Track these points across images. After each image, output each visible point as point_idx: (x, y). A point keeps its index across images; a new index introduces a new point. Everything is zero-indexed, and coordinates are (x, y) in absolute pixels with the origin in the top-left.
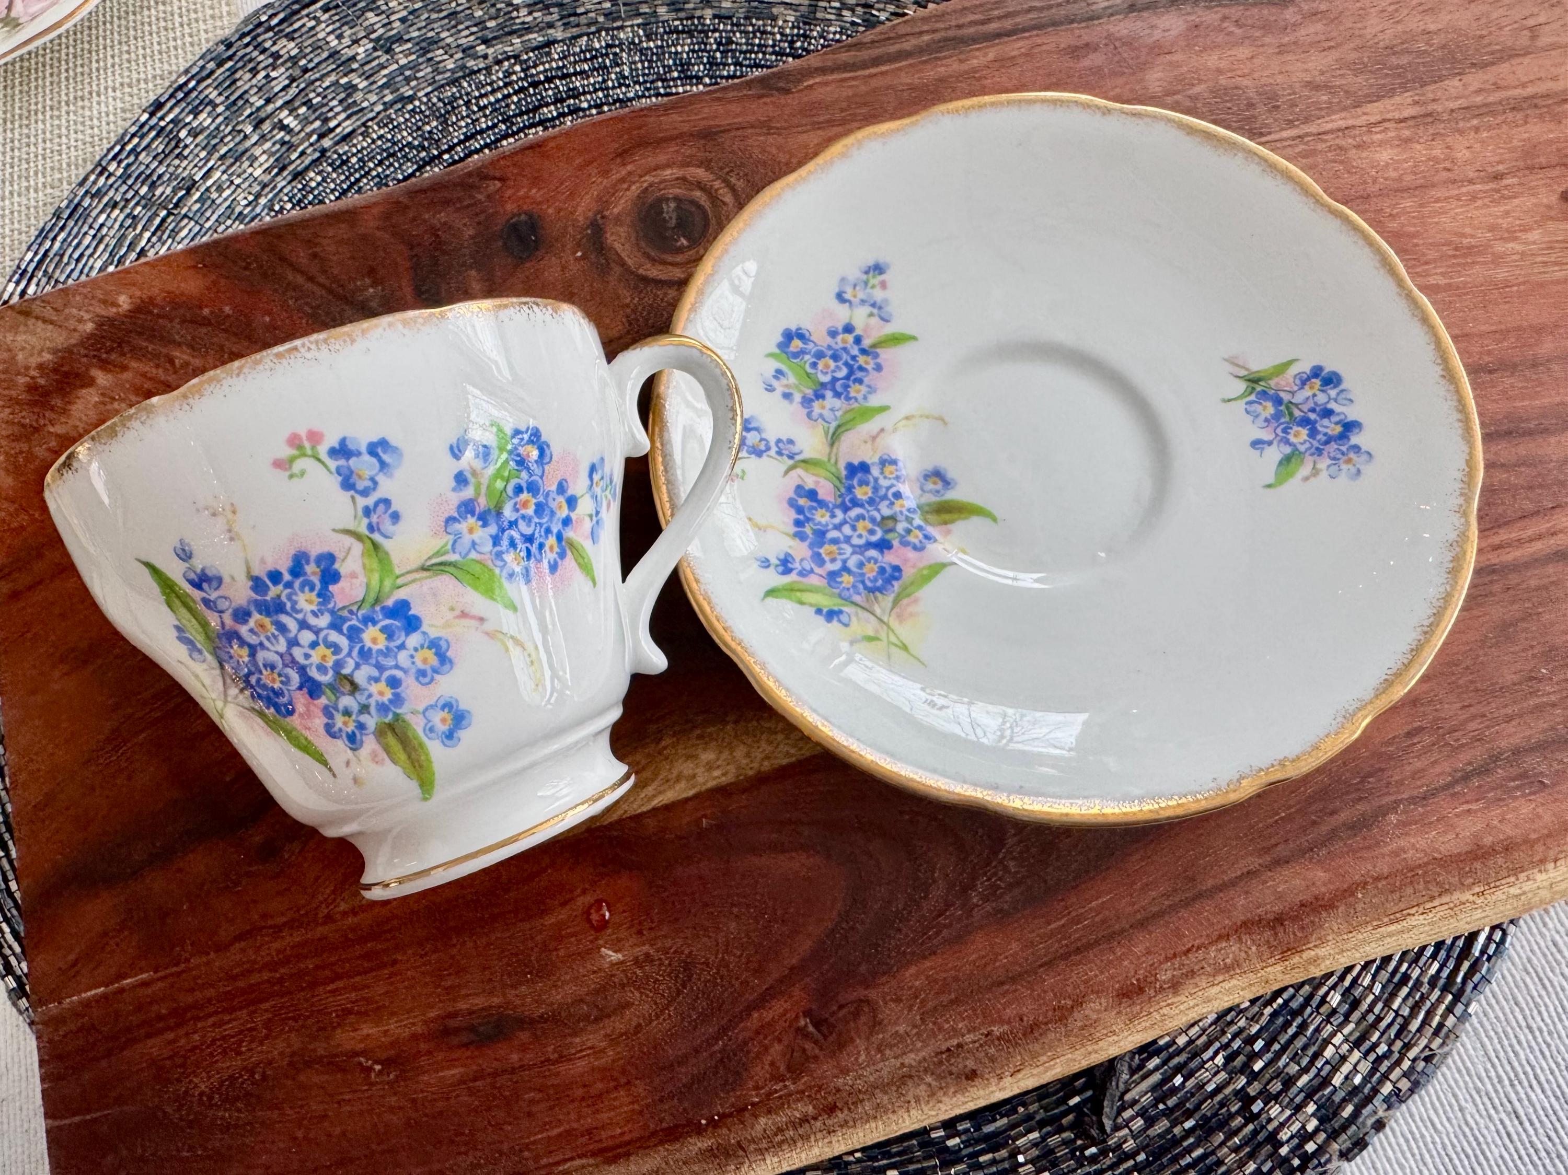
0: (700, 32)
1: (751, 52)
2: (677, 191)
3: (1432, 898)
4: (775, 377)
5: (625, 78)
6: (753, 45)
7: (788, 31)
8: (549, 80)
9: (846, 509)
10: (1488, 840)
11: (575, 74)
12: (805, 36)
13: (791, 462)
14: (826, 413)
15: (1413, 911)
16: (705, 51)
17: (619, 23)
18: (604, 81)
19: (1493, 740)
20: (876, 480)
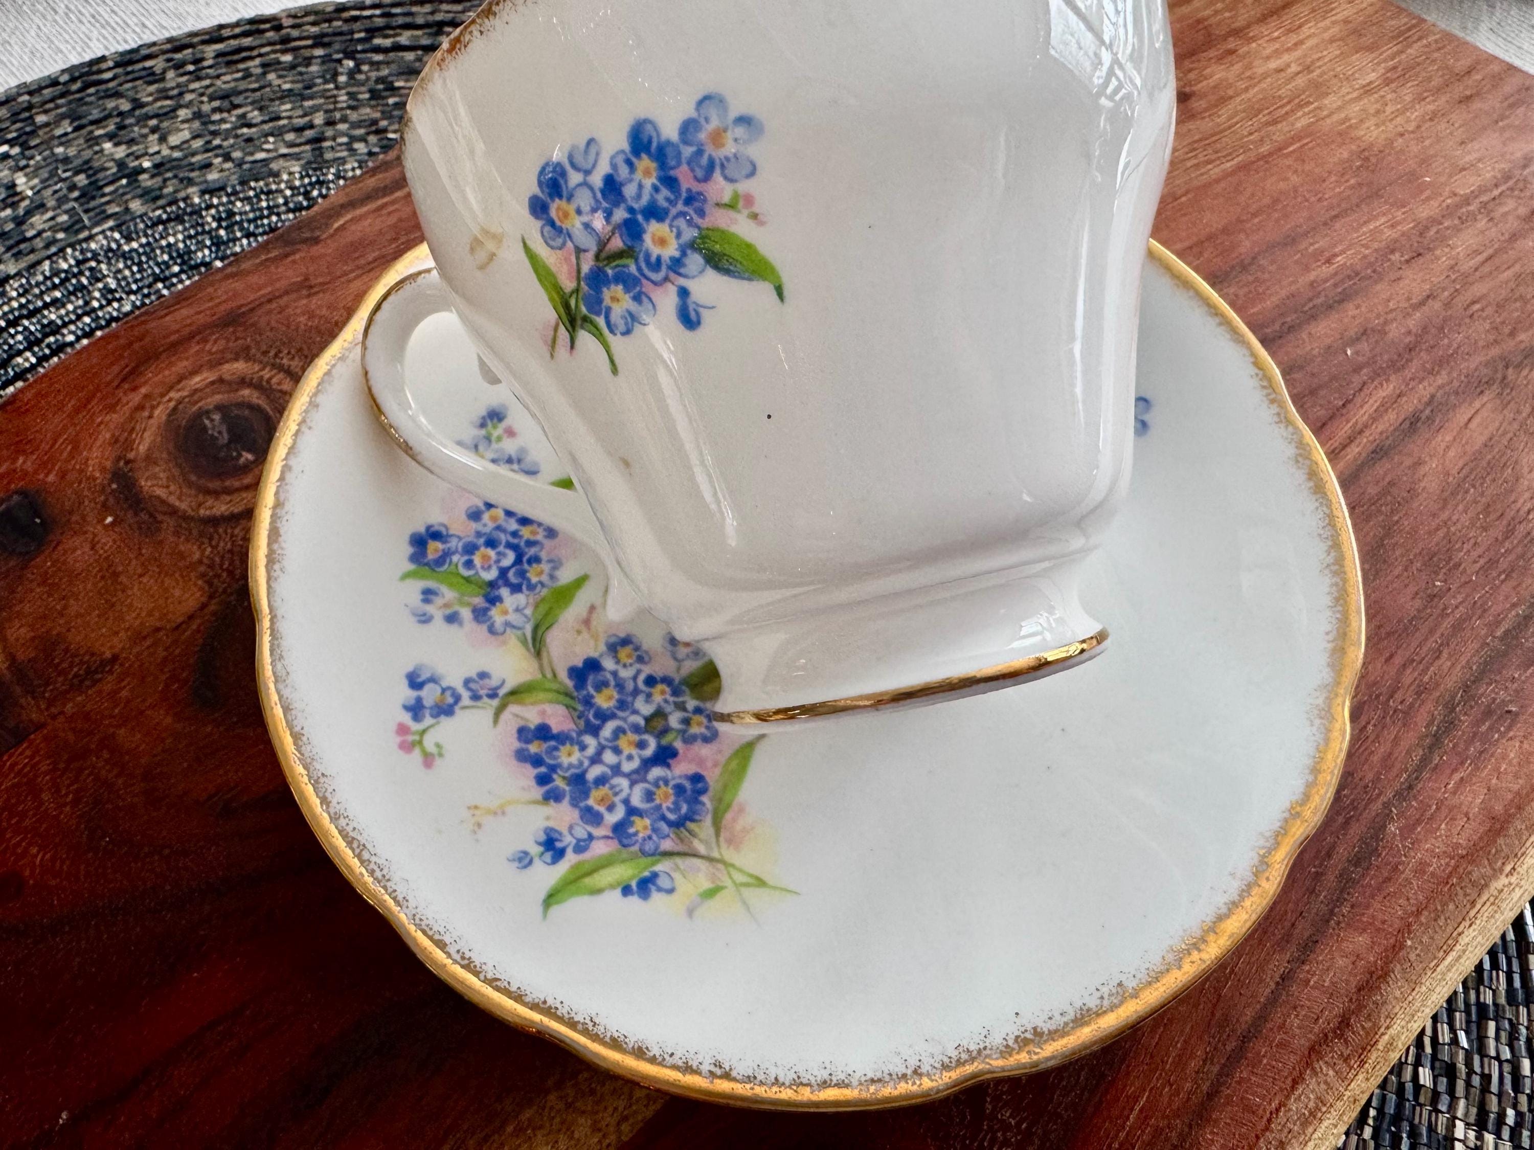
0: (191, 214)
1: (262, 217)
2: (218, 398)
3: (1473, 903)
4: (426, 601)
5: (112, 291)
6: (261, 209)
7: (297, 183)
8: (13, 323)
9: (594, 731)
10: (1499, 808)
11: (46, 306)
12: (320, 183)
13: (495, 702)
14: (513, 617)
15: (1460, 929)
16: (204, 232)
17: (84, 234)
18: (87, 303)
19: (1438, 685)
20: (615, 674)
